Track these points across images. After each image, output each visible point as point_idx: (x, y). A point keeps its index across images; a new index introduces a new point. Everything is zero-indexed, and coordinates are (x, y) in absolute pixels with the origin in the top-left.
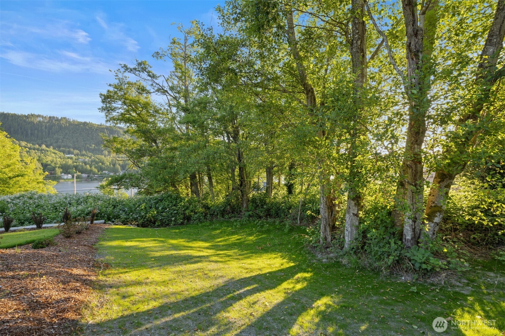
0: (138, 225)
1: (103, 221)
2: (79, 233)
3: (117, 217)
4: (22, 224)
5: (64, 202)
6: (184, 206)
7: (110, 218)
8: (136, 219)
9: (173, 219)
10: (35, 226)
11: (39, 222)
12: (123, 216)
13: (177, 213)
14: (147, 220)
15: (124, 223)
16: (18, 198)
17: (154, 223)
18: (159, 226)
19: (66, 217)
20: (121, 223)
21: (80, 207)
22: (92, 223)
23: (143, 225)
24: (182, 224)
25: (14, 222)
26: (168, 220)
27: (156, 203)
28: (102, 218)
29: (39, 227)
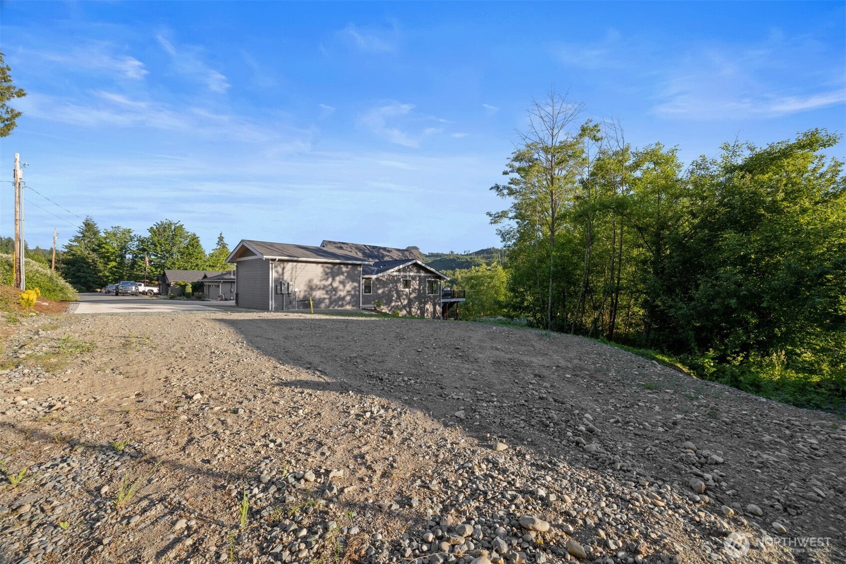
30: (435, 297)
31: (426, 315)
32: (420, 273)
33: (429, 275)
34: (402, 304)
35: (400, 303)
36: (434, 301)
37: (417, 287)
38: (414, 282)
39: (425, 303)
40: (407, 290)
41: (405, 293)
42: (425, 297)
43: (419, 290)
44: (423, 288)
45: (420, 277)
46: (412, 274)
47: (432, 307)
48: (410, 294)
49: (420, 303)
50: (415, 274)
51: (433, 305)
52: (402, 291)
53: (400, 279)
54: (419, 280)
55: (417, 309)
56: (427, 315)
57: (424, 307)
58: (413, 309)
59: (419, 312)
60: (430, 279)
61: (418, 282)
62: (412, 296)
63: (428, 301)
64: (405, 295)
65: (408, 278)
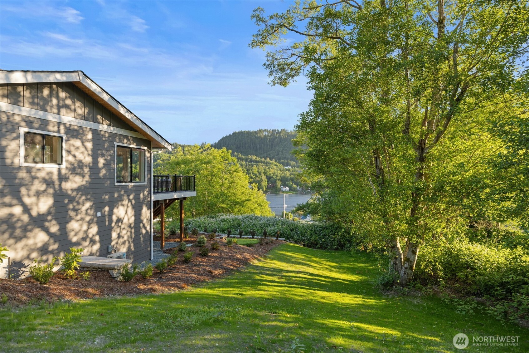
0: (304, 245)
1: (284, 239)
2: (267, 244)
3: (292, 237)
4: (247, 234)
5: (266, 224)
6: (341, 236)
7: (288, 237)
8: (303, 241)
9: (329, 244)
10: (251, 237)
11: (253, 234)
12: (296, 237)
13: (334, 240)
14: (311, 243)
15: (296, 242)
16: (246, 218)
17: (316, 245)
18: (319, 248)
19: (265, 234)
20: (294, 242)
21: (273, 228)
22: (277, 239)
23: (308, 246)
24: (337, 249)
25: (244, 233)
26: (326, 245)
27: (320, 231)
28: (284, 236)
29: (253, 238)
30: (138, 190)
31: (114, 235)
32: (95, 121)
33: (122, 132)
34: (27, 210)
35: (17, 210)
36: (137, 198)
37: (88, 160)
38: (78, 143)
39: (113, 204)
40: (52, 167)
41: (42, 174)
42: (112, 190)
43: (94, 168)
44: (107, 165)
45: (95, 132)
46: (68, 118)
47: (131, 212)
48: (62, 178)
49: (98, 206)
50: (83, 123)
51: (134, 207)
52: (29, 170)
53: (18, 125)
54: (94, 140)
55: (90, 223)
56: (119, 236)
57: (111, 213)
58: (74, 225)
59: (94, 230)
60: (125, 143)
61: (89, 145)
62: (68, 186)
63: (120, 198)
64: (45, 181)
65: (52, 130)
